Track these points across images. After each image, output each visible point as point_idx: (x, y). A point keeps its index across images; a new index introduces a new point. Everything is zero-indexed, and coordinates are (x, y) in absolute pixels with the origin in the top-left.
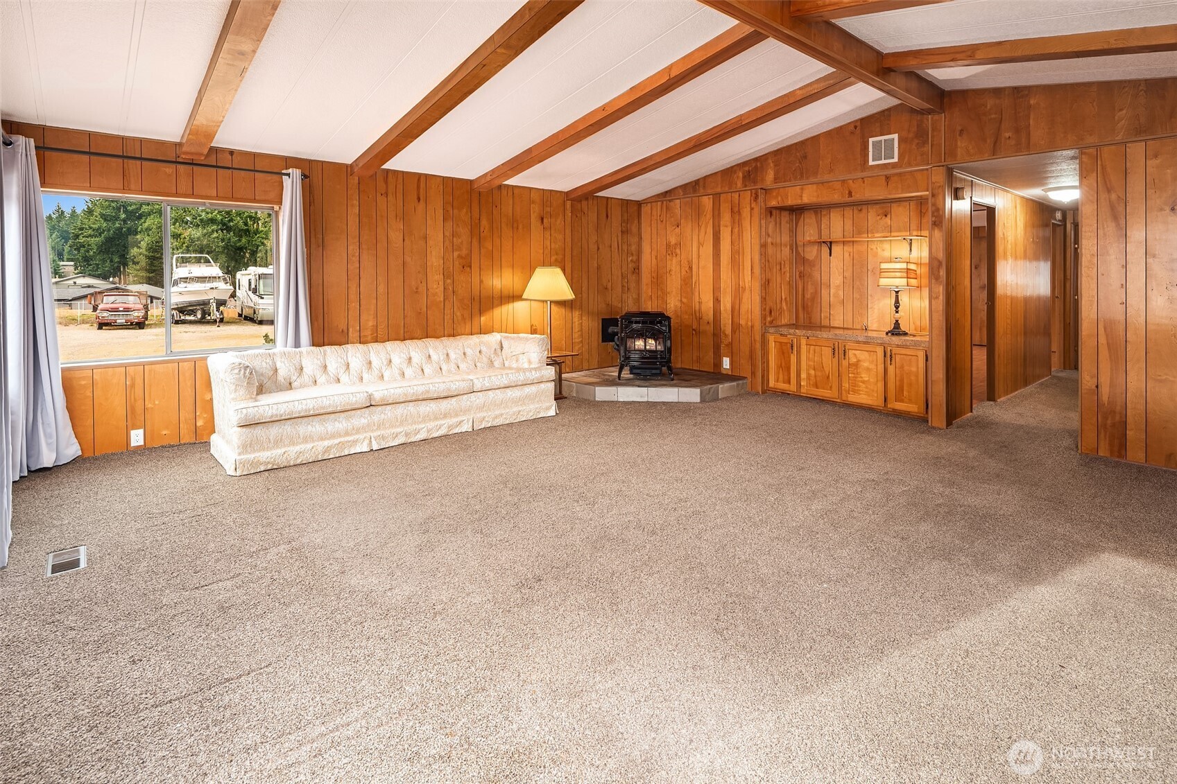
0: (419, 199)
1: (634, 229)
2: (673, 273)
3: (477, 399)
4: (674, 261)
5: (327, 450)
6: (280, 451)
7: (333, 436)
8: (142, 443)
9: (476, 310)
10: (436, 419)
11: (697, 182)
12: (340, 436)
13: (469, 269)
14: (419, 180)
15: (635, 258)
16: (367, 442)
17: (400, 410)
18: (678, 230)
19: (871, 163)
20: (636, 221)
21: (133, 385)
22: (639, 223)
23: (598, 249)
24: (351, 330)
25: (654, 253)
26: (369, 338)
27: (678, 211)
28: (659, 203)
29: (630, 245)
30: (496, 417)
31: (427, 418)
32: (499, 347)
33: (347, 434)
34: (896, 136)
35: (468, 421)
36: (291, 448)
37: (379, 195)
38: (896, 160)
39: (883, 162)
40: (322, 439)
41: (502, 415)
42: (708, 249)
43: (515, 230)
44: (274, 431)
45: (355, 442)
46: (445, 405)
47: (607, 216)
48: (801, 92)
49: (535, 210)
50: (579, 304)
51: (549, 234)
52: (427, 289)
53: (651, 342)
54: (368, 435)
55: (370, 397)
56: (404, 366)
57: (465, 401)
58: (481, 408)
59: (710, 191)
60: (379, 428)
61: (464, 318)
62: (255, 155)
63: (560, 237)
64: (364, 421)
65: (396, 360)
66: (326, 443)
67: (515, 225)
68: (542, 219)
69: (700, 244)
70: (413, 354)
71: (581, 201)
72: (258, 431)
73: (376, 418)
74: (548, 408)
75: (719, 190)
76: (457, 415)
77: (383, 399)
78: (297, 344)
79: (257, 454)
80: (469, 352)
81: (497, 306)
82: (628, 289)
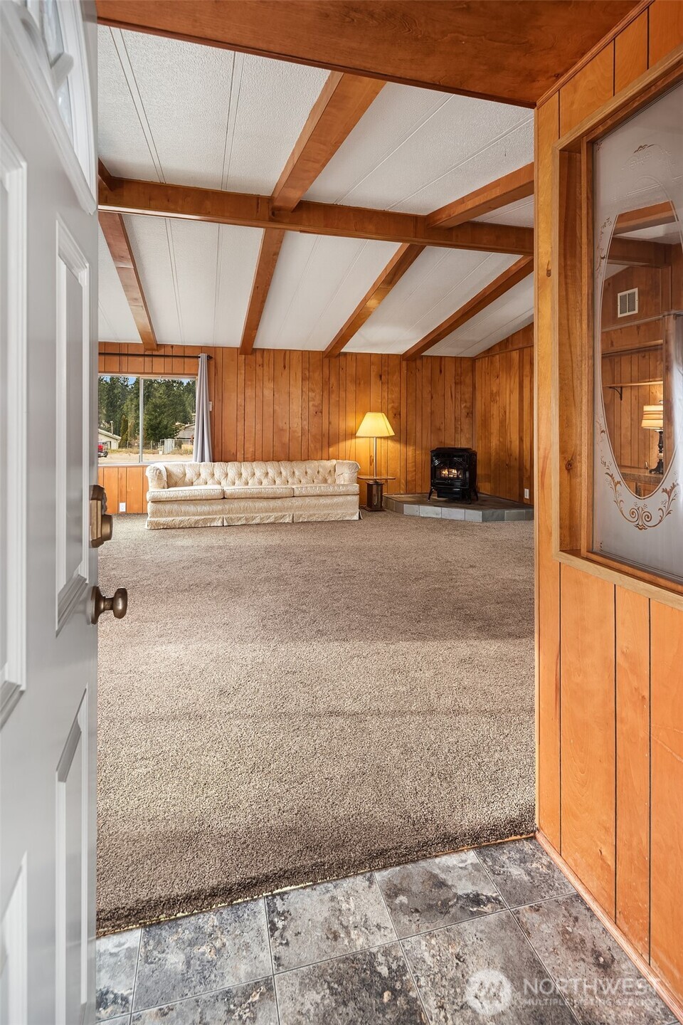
0: (285, 367)
1: (468, 380)
2: (494, 416)
3: (296, 502)
4: (495, 407)
5: (197, 522)
6: (171, 519)
7: (201, 514)
8: (124, 510)
9: (325, 443)
10: (267, 512)
11: (507, 339)
12: (205, 515)
13: (320, 414)
14: (285, 354)
15: (468, 404)
16: (221, 520)
17: (243, 504)
18: (498, 380)
19: (619, 316)
20: (470, 374)
21: (121, 478)
22: (473, 376)
23: (432, 398)
24: (238, 453)
25: (483, 400)
26: (250, 459)
27: (497, 364)
28: (487, 358)
29: (464, 394)
30: (311, 516)
31: (260, 510)
32: (332, 470)
33: (209, 514)
34: (636, 290)
35: (289, 516)
36: (177, 518)
37: (257, 366)
38: (636, 312)
39: (628, 314)
40: (194, 515)
41: (315, 515)
42: (516, 396)
43: (357, 385)
44: (168, 507)
45: (214, 520)
46: (272, 504)
47: (441, 371)
48: (514, 268)
49: (374, 370)
50: (413, 441)
51: (386, 387)
52: (290, 428)
53: (454, 471)
54: (222, 516)
55: (224, 492)
56: (262, 478)
57: (288, 503)
58: (299, 508)
59: (515, 347)
60: (229, 513)
61: (316, 449)
62: (184, 347)
63: (397, 389)
64: (220, 507)
65: (258, 473)
66: (197, 518)
67: (358, 382)
68: (381, 376)
69: (511, 392)
70: (269, 470)
71: (416, 360)
72: (160, 506)
73: (227, 507)
74: (353, 514)
75: (521, 346)
76: (281, 511)
77: (231, 495)
78: (203, 460)
79: (159, 519)
80: (309, 471)
81: (343, 441)
82: (461, 429)
